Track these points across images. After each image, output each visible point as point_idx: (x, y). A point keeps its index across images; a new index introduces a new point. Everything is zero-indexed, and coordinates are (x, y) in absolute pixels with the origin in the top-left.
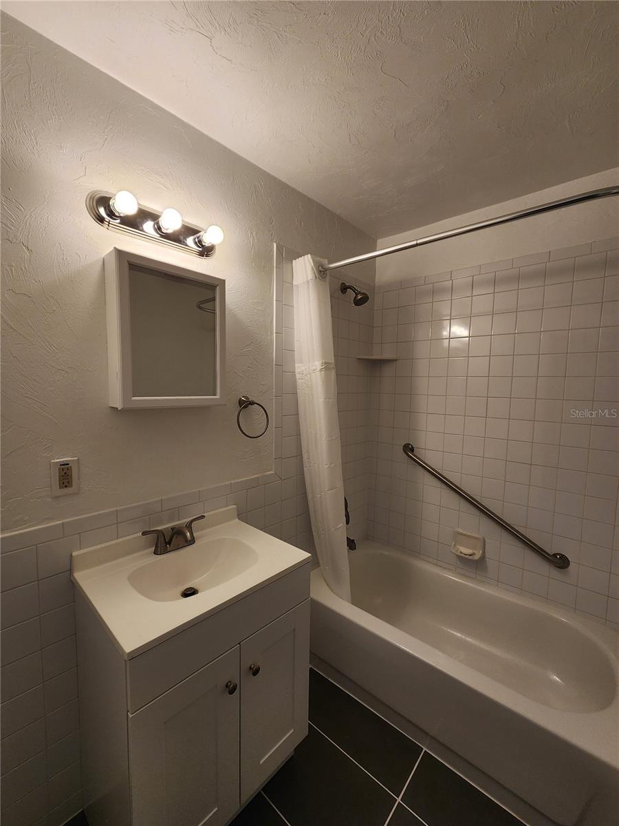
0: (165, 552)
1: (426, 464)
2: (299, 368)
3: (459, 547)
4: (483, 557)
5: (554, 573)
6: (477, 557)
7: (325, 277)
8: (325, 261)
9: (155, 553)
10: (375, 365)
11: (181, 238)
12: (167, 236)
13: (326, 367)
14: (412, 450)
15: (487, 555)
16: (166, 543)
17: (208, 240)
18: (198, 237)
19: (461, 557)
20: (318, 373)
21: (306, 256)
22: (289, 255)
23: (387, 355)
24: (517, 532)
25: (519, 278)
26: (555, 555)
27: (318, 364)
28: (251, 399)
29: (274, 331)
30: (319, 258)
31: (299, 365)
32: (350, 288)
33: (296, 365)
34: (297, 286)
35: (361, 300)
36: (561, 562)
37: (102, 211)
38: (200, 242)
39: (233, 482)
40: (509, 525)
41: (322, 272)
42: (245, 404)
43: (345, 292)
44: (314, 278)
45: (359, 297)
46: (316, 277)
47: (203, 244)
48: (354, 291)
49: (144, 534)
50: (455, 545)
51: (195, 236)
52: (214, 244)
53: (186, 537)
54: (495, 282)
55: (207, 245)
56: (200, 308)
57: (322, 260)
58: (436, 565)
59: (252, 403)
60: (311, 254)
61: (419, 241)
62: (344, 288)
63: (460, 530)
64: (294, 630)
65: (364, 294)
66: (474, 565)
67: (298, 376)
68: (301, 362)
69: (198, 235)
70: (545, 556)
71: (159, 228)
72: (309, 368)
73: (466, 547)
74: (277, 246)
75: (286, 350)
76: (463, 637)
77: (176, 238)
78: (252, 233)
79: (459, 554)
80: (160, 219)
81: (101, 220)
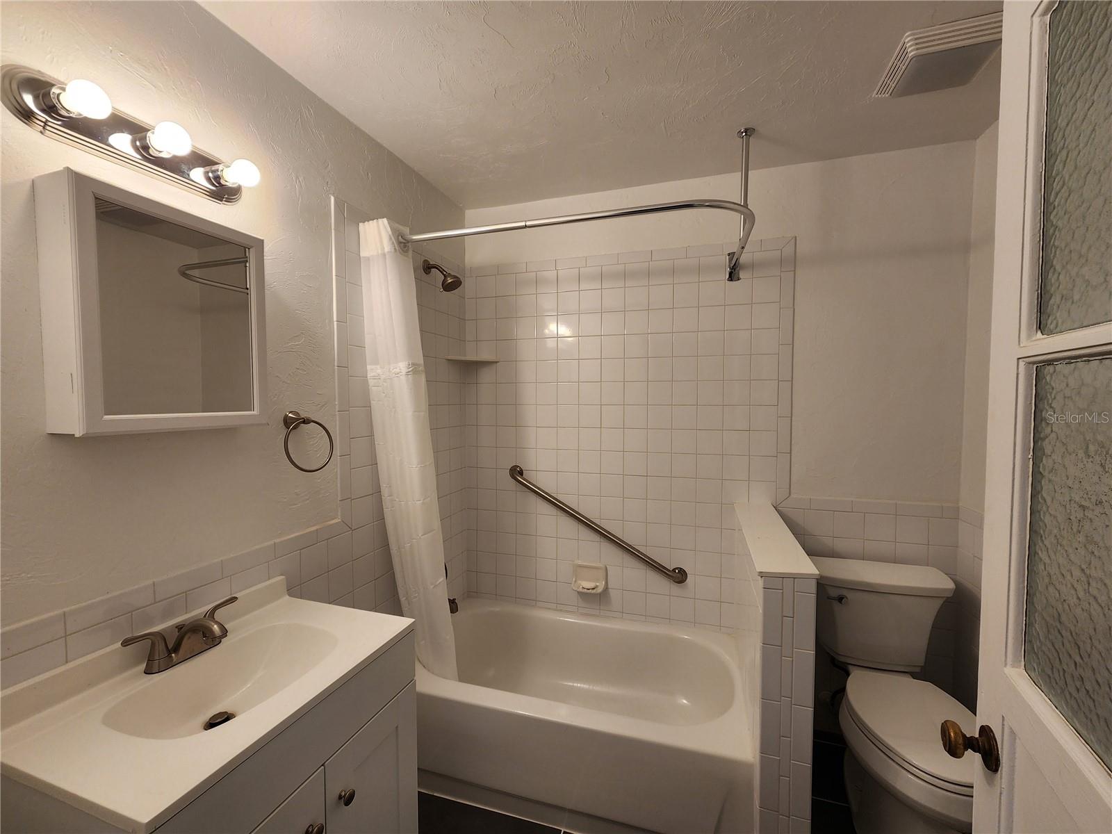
0: (170, 665)
1: (539, 489)
2: (373, 371)
3: (580, 582)
4: (606, 589)
5: (675, 589)
6: (599, 590)
7: (407, 251)
8: (406, 230)
9: (148, 672)
10: (469, 369)
11: (184, 167)
12: (160, 162)
13: (414, 370)
14: (521, 473)
15: (609, 586)
16: (169, 652)
17: (231, 177)
18: (213, 172)
19: (581, 592)
20: (403, 378)
21: (380, 220)
22: (354, 215)
23: (485, 356)
24: (639, 551)
25: (625, 275)
26: (674, 570)
27: (402, 367)
28: (303, 415)
29: (335, 319)
30: (397, 225)
31: (373, 367)
32: (437, 268)
33: (369, 367)
34: (368, 259)
35: (452, 285)
36: (679, 576)
37: (29, 99)
38: (218, 178)
39: (277, 540)
40: (630, 546)
41: (403, 244)
42: (293, 423)
43: (430, 272)
44: (393, 250)
45: (450, 281)
46: (395, 249)
47: (222, 182)
48: (443, 274)
49: (126, 643)
50: (575, 581)
51: (208, 168)
52: (241, 184)
53: (212, 631)
54: (601, 277)
55: (229, 184)
56: (184, 274)
57: (401, 228)
58: (556, 610)
59: (306, 421)
60: (388, 219)
61: (528, 223)
62: (428, 268)
63: (580, 562)
64: (397, 727)
65: (455, 277)
66: (597, 599)
67: (371, 382)
68: (376, 362)
69: (214, 168)
70: (665, 573)
71: (146, 148)
72: (389, 371)
73: (590, 581)
74: (335, 200)
75: (353, 346)
76: (591, 687)
77: (174, 167)
78: (297, 178)
79: (581, 590)
80: (149, 134)
81: (26, 115)
